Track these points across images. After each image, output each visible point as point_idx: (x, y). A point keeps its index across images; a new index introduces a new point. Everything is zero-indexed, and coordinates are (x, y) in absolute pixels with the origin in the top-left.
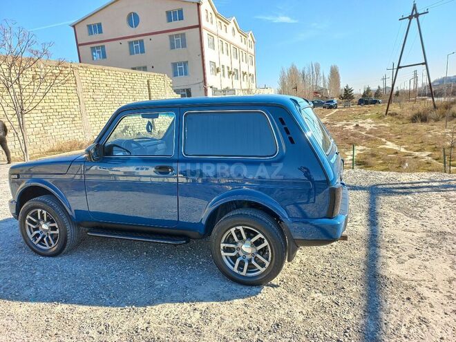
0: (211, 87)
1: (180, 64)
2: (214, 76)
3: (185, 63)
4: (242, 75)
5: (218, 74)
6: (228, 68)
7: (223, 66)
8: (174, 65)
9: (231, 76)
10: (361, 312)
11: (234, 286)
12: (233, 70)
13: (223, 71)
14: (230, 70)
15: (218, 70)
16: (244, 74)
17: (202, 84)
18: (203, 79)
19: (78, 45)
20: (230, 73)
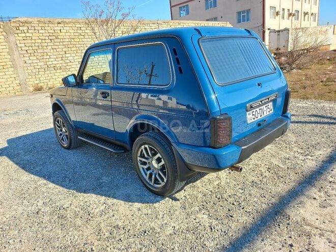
0: (269, 29)
1: (244, 12)
2: (273, 19)
3: (248, 11)
4: (303, 15)
5: (277, 18)
6: (289, 10)
7: (283, 9)
8: (239, 13)
9: (290, 18)
10: (226, 243)
11: (147, 193)
12: (294, 12)
13: (283, 14)
14: (291, 12)
15: (277, 14)
16: (306, 14)
17: (261, 27)
18: (262, 23)
19: (171, 7)
20: (290, 15)
